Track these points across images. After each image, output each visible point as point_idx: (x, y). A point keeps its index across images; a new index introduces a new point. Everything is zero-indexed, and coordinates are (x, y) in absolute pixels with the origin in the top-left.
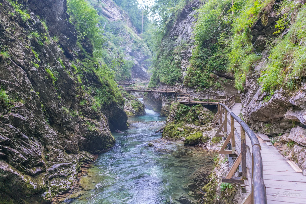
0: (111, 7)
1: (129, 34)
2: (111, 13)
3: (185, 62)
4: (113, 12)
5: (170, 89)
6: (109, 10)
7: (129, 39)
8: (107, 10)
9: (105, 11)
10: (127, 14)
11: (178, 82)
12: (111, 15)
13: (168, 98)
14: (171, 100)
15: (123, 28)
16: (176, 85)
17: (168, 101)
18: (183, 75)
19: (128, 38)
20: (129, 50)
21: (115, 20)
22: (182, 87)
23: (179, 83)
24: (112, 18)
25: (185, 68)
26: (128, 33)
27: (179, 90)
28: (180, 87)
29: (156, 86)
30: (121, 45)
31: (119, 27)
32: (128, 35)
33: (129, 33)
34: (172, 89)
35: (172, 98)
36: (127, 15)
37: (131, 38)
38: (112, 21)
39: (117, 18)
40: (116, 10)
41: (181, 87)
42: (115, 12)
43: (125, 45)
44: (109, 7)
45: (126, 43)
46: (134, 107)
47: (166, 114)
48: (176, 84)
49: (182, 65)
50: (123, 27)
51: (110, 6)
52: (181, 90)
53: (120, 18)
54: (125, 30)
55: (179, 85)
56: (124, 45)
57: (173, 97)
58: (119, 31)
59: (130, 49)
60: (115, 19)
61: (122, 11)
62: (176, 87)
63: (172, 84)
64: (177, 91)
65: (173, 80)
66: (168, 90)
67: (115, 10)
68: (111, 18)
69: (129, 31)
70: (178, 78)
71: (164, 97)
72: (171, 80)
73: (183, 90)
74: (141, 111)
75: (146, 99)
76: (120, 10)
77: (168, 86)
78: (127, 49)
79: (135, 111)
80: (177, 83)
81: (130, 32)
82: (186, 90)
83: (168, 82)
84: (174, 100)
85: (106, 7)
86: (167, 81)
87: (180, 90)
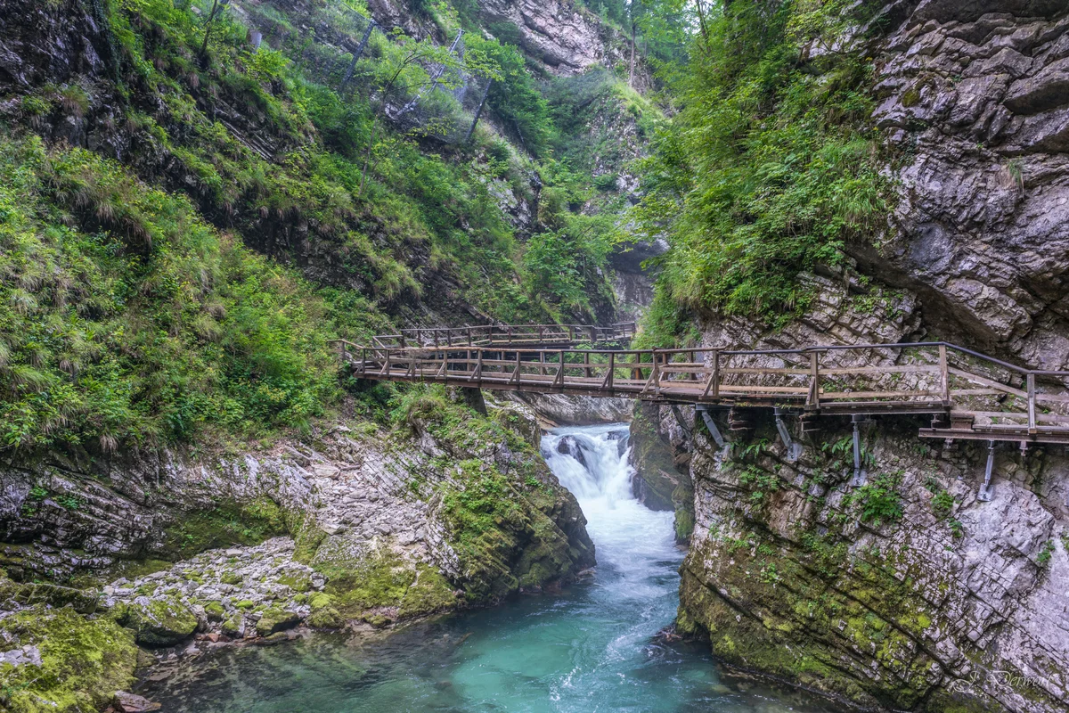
0: (560, 17)
1: (632, 115)
2: (563, 44)
3: (914, 49)
4: (569, 37)
5: (761, 362)
6: (551, 31)
7: (635, 137)
8: (542, 32)
9: (538, 39)
10: (630, 38)
11: (837, 279)
12: (562, 53)
13: (741, 462)
14: (772, 481)
15: (606, 96)
16: (820, 316)
17: (744, 490)
18: (895, 201)
19: (629, 134)
20: (632, 189)
21: (580, 70)
22: (895, 337)
23: (853, 291)
24: (568, 64)
25: (918, 112)
26: (627, 114)
27: (854, 367)
28: (872, 335)
29: (676, 340)
30: (594, 168)
31: (591, 96)
32: (628, 120)
33: (632, 110)
34: (776, 364)
35: (777, 460)
36: (629, 43)
37: (641, 133)
38: (565, 76)
39: (587, 61)
40: (582, 28)
41: (887, 331)
42: (578, 38)
43: (612, 168)
44: (551, 21)
45: (617, 156)
46: (462, 526)
47: (723, 626)
48: (815, 305)
49: (888, 92)
50: (608, 92)
51: (555, 13)
52: (882, 370)
53: (599, 57)
54: (615, 104)
55: (851, 311)
56: (608, 167)
57: (796, 453)
58: (592, 111)
59: (636, 181)
60: (578, 67)
61: (609, 30)
62: (820, 342)
63: (778, 307)
64: (839, 385)
65: (790, 268)
66: (740, 378)
67: (576, 28)
68: (562, 65)
69: (630, 104)
70: (845, 233)
71: (702, 441)
72: (764, 267)
73: (909, 368)
74: (530, 554)
75: (646, 437)
76: (598, 26)
77: (734, 334)
78: (622, 183)
79: (462, 565)
80: (831, 297)
81: (638, 108)
82: (939, 370)
83: (736, 292)
84: (800, 481)
85: (540, 22)
86: (726, 278)
87: (871, 369)
